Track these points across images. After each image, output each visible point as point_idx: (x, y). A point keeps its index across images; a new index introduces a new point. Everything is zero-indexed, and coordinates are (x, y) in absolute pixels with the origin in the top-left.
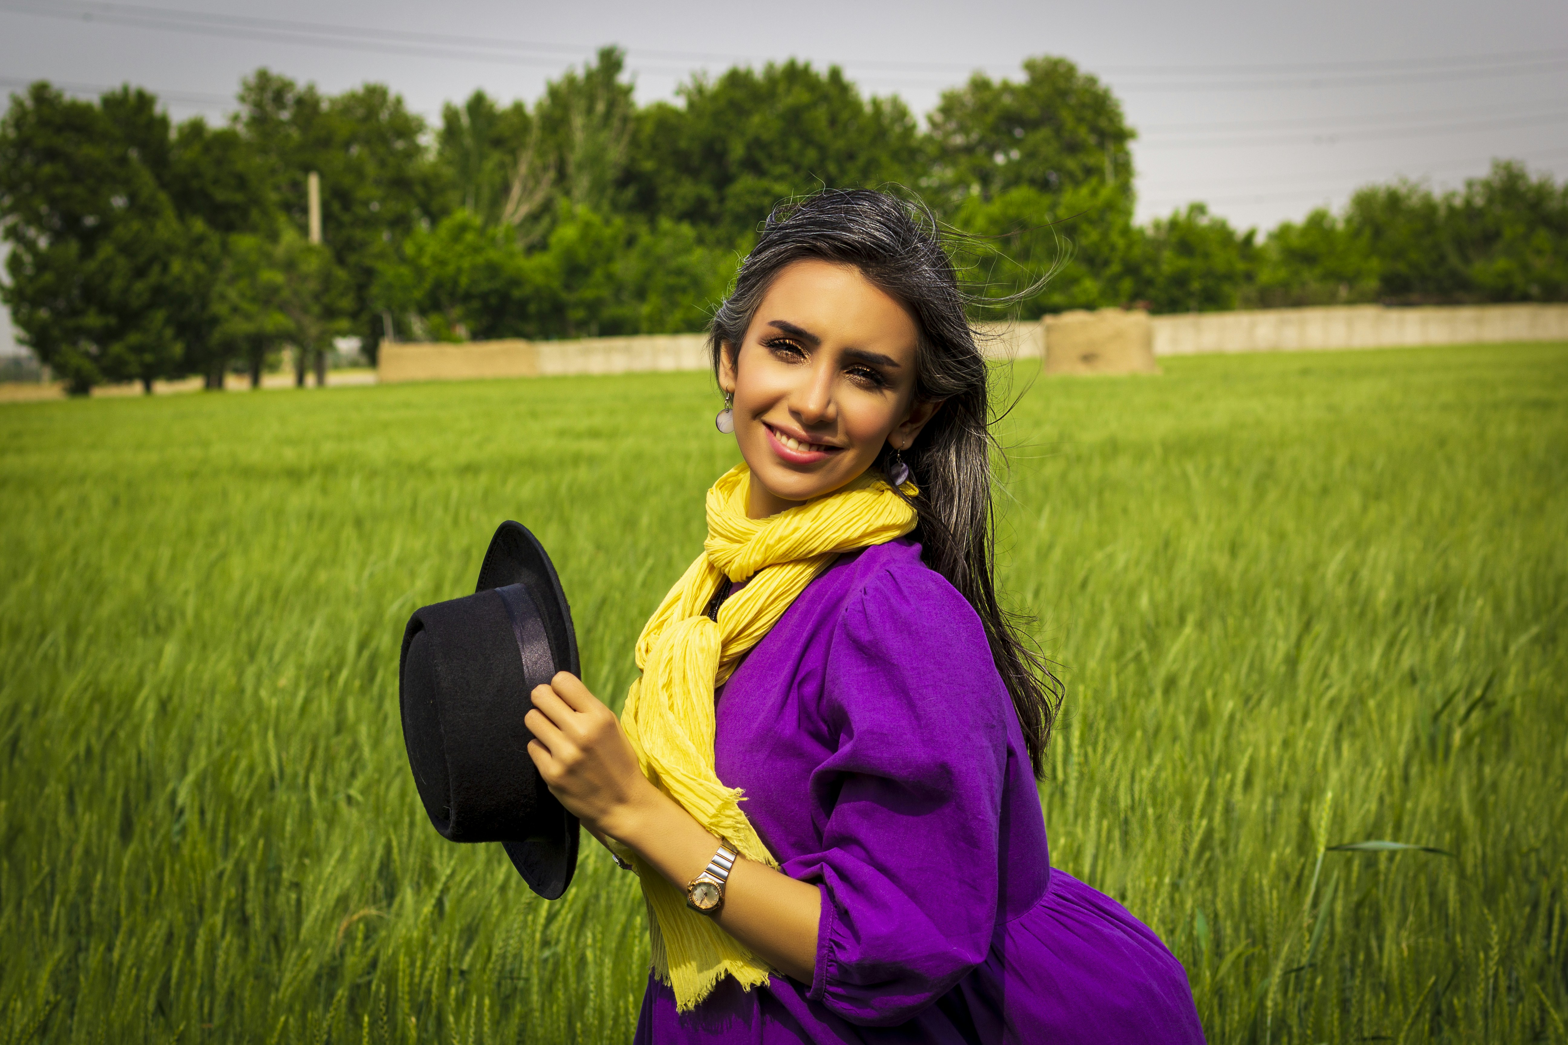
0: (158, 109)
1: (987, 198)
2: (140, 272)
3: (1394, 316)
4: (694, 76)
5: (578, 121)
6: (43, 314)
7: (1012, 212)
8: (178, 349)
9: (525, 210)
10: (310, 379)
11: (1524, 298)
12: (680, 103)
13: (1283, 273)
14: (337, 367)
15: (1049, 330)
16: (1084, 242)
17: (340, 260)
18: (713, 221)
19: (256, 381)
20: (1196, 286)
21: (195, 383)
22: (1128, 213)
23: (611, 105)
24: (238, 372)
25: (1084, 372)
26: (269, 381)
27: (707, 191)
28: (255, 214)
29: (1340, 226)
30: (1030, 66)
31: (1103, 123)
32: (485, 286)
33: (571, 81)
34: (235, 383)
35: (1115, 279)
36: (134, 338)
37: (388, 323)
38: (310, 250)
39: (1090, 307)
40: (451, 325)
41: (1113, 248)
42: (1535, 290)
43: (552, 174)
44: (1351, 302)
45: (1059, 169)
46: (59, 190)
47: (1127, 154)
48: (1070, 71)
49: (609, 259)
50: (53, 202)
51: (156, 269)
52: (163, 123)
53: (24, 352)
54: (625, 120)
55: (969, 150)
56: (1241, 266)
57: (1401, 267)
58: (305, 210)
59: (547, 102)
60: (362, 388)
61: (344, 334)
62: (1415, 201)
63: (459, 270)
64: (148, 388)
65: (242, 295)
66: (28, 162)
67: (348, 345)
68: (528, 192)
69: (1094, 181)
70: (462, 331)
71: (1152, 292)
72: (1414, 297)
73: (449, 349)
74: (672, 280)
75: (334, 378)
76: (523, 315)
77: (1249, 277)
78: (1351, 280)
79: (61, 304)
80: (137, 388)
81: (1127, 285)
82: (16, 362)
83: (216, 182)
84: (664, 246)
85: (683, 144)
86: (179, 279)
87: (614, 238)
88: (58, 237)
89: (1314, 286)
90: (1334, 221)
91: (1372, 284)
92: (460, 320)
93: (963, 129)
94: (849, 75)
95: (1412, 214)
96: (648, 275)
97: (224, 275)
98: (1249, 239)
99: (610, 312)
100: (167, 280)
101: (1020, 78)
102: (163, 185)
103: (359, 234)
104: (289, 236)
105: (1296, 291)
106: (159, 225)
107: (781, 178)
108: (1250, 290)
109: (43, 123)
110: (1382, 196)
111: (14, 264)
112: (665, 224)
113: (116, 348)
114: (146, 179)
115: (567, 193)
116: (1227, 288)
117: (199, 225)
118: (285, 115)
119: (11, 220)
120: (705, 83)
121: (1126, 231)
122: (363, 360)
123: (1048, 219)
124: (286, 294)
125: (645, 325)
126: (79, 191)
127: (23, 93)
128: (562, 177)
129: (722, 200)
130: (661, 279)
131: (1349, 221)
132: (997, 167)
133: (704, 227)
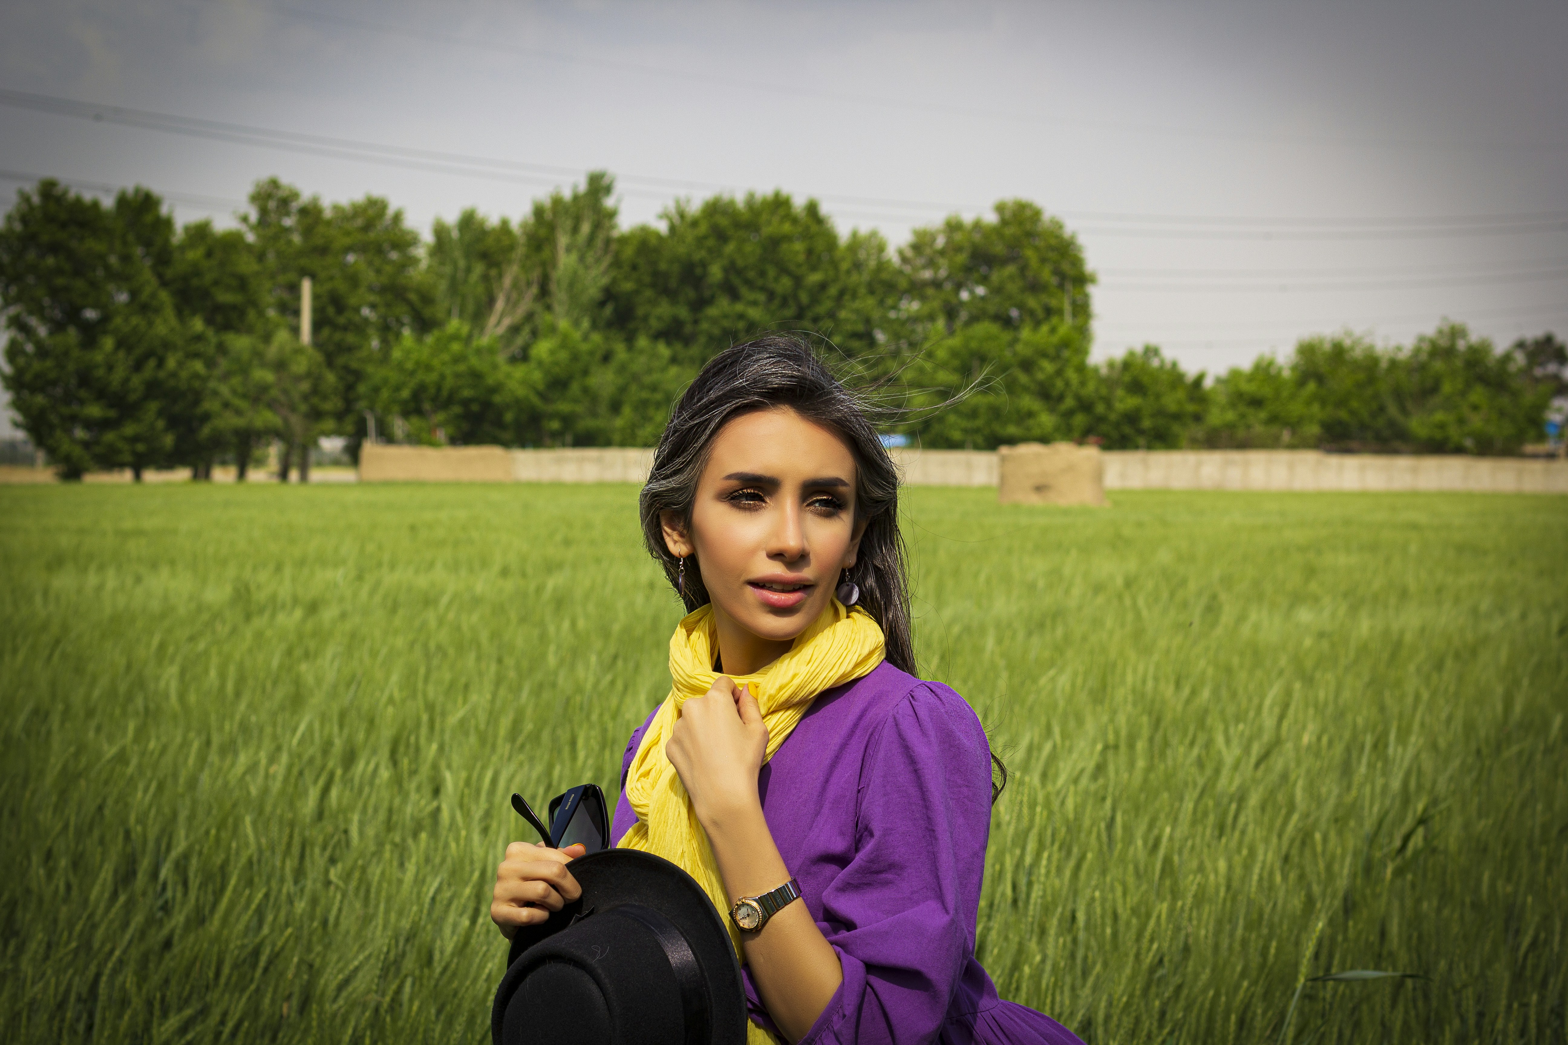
0: (164, 210)
1: (951, 332)
2: (138, 366)
3: (1334, 461)
4: (677, 202)
5: (563, 240)
6: (40, 400)
7: (974, 345)
8: (169, 440)
9: (507, 322)
10: (294, 475)
11: (1459, 450)
12: (662, 227)
13: (1230, 416)
14: (320, 464)
15: (1003, 459)
16: (1040, 376)
17: (330, 362)
18: (687, 341)
19: (242, 474)
20: (1146, 423)
21: (182, 474)
22: (1082, 351)
23: (597, 227)
24: (224, 463)
25: (1035, 500)
26: (256, 475)
27: (683, 313)
28: (252, 315)
29: (1286, 374)
30: (1000, 208)
31: (1066, 267)
32: (467, 393)
33: (557, 202)
34: (223, 475)
35: (1069, 414)
36: (130, 429)
37: (371, 424)
38: (299, 351)
39: (1044, 440)
40: (432, 430)
41: (1067, 384)
42: (1468, 443)
43: (534, 290)
44: (1292, 447)
45: (1021, 307)
46: (60, 281)
47: (1086, 296)
48: (1036, 214)
49: (586, 372)
50: (54, 292)
51: (152, 363)
52: (167, 224)
53: (20, 435)
54: (608, 242)
55: (937, 284)
56: (1191, 408)
57: (1343, 414)
58: (297, 313)
59: (531, 220)
60: (345, 486)
61: (328, 434)
62: (1358, 353)
63: (443, 377)
64: (138, 476)
65: (234, 392)
66: (31, 256)
67: (332, 445)
68: (512, 304)
69: (1055, 320)
70: (441, 435)
71: (1104, 428)
72: (1354, 444)
73: (429, 453)
74: (645, 395)
75: (316, 475)
76: (499, 424)
77: (1198, 418)
78: (1294, 425)
79: (59, 391)
80: (127, 476)
81: (1080, 420)
82: (12, 445)
83: (216, 283)
84: (640, 363)
85: (663, 266)
86: (174, 375)
87: (592, 353)
88: (57, 327)
89: (1259, 429)
90: (1280, 370)
91: (1313, 430)
92: (439, 425)
93: (931, 263)
94: (824, 209)
95: (1356, 366)
96: (623, 389)
97: (217, 372)
98: (1198, 382)
99: (587, 423)
100: (162, 374)
101: (991, 218)
102: (164, 283)
103: (351, 338)
104: (282, 336)
105: (1241, 433)
106: (158, 321)
107: (755, 303)
108: (1199, 432)
109: (49, 219)
110: (1327, 347)
111: (13, 352)
112: (642, 342)
113: (110, 437)
114: (147, 275)
115: (549, 308)
116: (1176, 428)
117: (198, 325)
118: (288, 222)
119: (13, 310)
120: (687, 209)
121: (1081, 368)
122: (346, 458)
123: (1008, 354)
124: (274, 393)
125: (617, 437)
126: (80, 284)
127: (31, 188)
128: (544, 292)
129: (696, 322)
130: (635, 393)
131: (1294, 368)
132: (962, 304)
133: (678, 347)
